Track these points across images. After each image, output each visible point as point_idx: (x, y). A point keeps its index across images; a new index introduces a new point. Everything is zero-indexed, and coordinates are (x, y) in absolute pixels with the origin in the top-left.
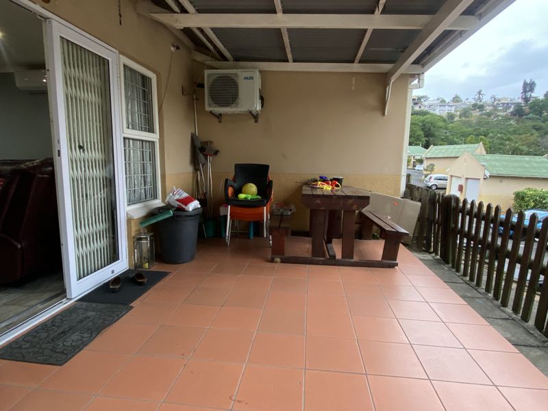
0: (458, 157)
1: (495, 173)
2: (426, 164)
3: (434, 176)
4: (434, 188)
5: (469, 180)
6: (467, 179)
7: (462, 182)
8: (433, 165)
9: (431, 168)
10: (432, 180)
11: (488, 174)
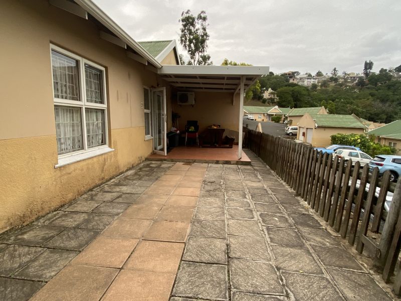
0: (302, 116)
1: (321, 125)
2: (289, 119)
3: (291, 127)
4: (291, 134)
5: (308, 130)
6: (307, 128)
7: (304, 130)
8: (292, 121)
9: (290, 123)
10: (289, 130)
11: (317, 125)
